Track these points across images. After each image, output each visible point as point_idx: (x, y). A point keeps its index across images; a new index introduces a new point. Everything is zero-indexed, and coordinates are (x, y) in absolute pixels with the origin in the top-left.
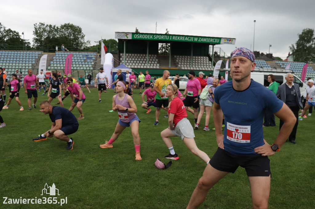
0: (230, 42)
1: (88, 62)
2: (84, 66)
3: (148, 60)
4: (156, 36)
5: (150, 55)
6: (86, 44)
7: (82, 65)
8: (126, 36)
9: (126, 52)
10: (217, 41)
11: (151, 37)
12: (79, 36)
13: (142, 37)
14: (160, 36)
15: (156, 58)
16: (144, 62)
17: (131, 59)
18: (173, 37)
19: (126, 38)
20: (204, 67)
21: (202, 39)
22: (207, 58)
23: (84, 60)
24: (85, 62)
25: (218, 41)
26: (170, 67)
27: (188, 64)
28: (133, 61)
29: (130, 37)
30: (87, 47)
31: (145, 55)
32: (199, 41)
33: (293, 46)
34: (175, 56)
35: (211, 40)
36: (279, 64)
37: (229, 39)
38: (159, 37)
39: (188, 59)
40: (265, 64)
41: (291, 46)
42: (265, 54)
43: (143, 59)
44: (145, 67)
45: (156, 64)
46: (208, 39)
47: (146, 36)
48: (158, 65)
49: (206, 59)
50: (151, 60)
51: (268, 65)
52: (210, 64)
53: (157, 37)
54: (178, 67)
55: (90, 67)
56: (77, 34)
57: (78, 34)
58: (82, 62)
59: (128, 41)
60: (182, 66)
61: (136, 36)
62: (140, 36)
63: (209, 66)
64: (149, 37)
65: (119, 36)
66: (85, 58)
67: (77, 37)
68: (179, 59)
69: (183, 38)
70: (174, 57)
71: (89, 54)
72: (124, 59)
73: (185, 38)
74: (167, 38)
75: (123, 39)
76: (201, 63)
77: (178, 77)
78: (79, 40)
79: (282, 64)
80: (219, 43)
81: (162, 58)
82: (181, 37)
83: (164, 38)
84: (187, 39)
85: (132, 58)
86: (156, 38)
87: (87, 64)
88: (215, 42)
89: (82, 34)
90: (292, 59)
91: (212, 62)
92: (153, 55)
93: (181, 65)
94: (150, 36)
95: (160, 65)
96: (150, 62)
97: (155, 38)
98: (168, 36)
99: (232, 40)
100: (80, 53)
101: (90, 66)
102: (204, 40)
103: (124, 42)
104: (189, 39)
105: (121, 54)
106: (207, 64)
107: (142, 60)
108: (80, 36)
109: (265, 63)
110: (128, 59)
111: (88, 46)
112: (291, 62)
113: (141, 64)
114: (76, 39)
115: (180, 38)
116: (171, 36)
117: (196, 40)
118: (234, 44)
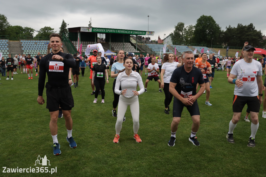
0: (151, 34)
4: (107, 30)
8: (88, 30)
11: (104, 30)
13: (98, 30)
14: (110, 30)
19: (88, 31)
29: (90, 31)
32: (133, 33)
33: (172, 34)
35: (140, 33)
36: (173, 47)
37: (151, 32)
47: (101, 30)
52: (134, 48)
54: (115, 51)
61: (94, 30)
65: (83, 30)
73: (125, 31)
74: (114, 32)
79: (175, 47)
80: (145, 34)
88: (143, 34)
91: (134, 46)
98: (115, 30)
102: (137, 33)
104: (128, 32)
106: (132, 48)
115: (122, 32)
117: (131, 32)
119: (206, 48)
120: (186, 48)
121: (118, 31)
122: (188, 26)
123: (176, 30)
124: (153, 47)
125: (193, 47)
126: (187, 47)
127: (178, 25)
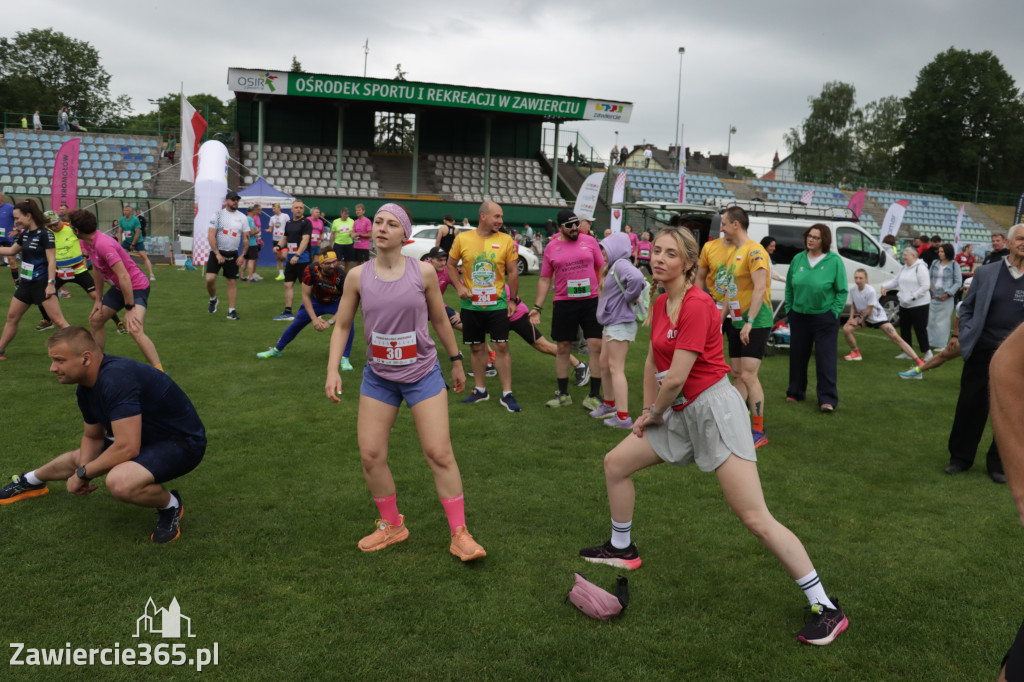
0: (615, 113)
1: (130, 172)
2: (115, 184)
3: (339, 167)
4: (371, 88)
5: (347, 153)
6: (116, 107)
7: (109, 180)
8: (268, 82)
9: (266, 141)
10: (571, 109)
11: (354, 89)
12: (89, 79)
13: (323, 88)
14: (385, 89)
15: (368, 162)
16: (327, 175)
17: (280, 164)
18: (430, 90)
19: (266, 90)
20: (527, 196)
21: (525, 99)
22: (536, 164)
23: (115, 163)
24: (118, 172)
25: (574, 110)
26: (414, 191)
27: (474, 182)
28: (290, 170)
29: (281, 88)
30: (118, 118)
31: (328, 152)
32: (514, 106)
33: (795, 134)
34: (431, 158)
35: (553, 105)
36: (761, 188)
37: (611, 105)
38: (380, 88)
39: (474, 167)
40: (719, 190)
41: (789, 132)
42: (706, 156)
43: (325, 164)
44: (331, 192)
45: (369, 182)
46: (544, 103)
47: (338, 85)
48: (375, 185)
49: (532, 168)
50: (350, 168)
51: (726, 191)
52: (547, 186)
53: (374, 90)
54: (441, 194)
55: (137, 191)
56: (80, 71)
57: (84, 72)
58: (107, 171)
59: (272, 101)
60: (455, 189)
61: (301, 82)
62: (317, 86)
63: (544, 190)
64: (348, 90)
65: (242, 81)
66: (118, 158)
67: (84, 82)
68: (443, 166)
69: (463, 97)
70: (426, 158)
71: (132, 141)
72: (258, 163)
73: (468, 96)
74: (409, 95)
75: (254, 94)
76: (516, 181)
77: (450, 227)
78: (89, 92)
79: (769, 188)
80: (578, 117)
81: (389, 164)
82: (455, 92)
83: (398, 92)
84: (474, 100)
85: (284, 162)
86: (370, 92)
87: (127, 177)
88: (567, 111)
89: (100, 72)
90: (793, 174)
91: (551, 178)
92: (356, 153)
93: (450, 186)
94: (350, 86)
95: (380, 187)
96: (347, 176)
97: (367, 92)
98: (413, 89)
99: (621, 108)
100: (100, 140)
101: (139, 185)
102: (531, 105)
103: (257, 103)
104: (483, 99)
105: (247, 147)
106: (537, 186)
107: (320, 166)
108: (93, 79)
109: (719, 186)
110: (270, 164)
111: (122, 116)
112: (791, 183)
113: (318, 180)
114: (77, 88)
115: (451, 96)
116: (421, 89)
117: (504, 102)
118: (627, 121)
119: (939, 199)
120: (830, 196)
121: (429, 94)
122: (874, 103)
123: (814, 116)
124: (652, 185)
125: (870, 194)
126: (835, 195)
127: (823, 95)
